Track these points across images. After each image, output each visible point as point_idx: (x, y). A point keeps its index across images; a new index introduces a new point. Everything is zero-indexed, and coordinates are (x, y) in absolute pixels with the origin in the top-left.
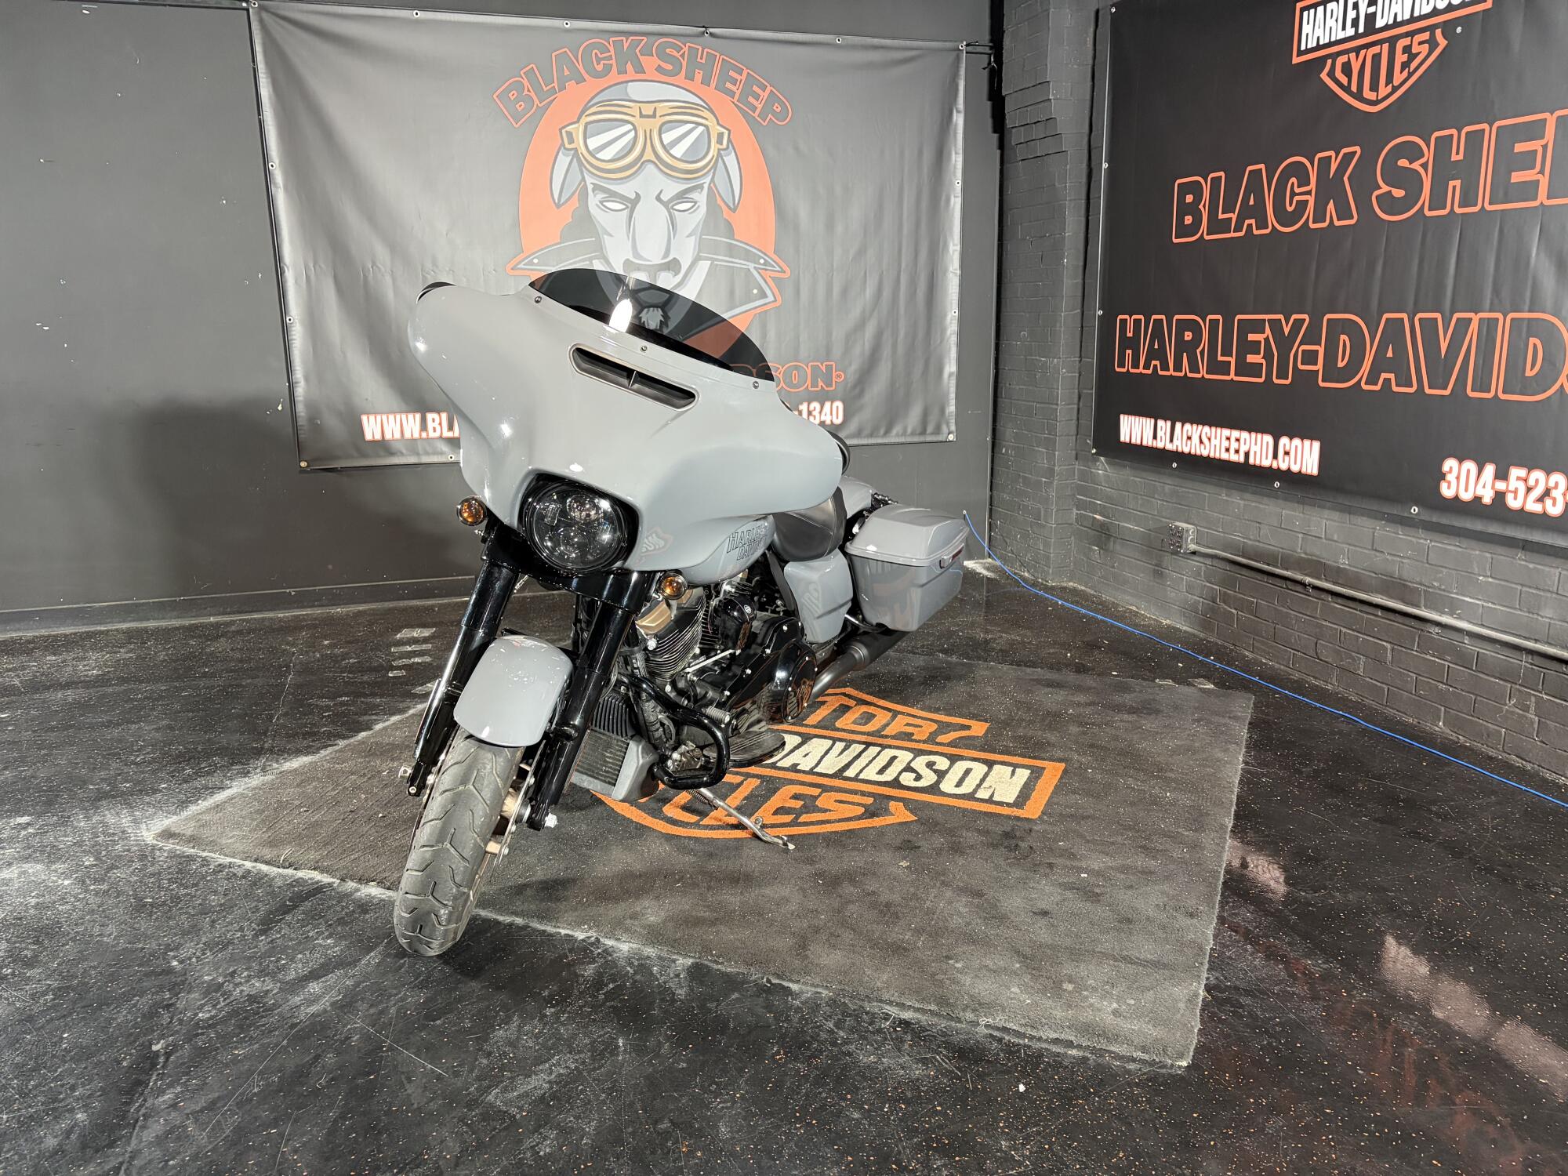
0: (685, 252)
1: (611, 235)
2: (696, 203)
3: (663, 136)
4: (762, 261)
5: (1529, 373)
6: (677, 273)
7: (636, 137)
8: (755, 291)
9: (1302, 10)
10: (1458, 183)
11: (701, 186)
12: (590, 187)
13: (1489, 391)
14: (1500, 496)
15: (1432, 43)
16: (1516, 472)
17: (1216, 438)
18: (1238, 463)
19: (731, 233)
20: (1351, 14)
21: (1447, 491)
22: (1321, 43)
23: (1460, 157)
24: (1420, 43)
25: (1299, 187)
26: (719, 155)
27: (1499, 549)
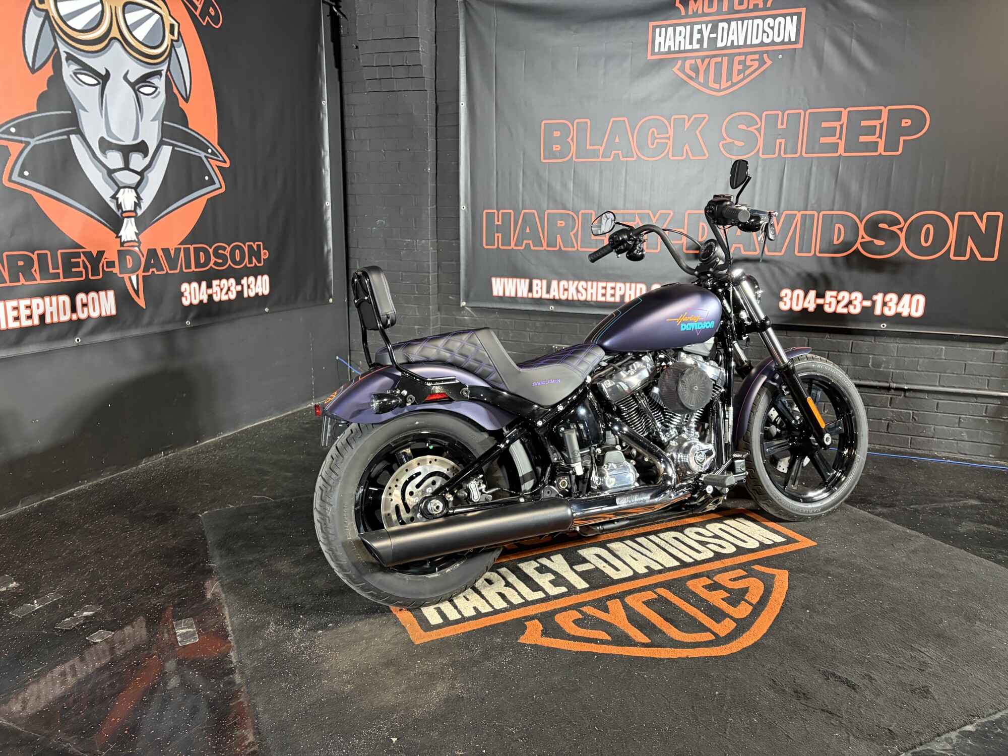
0: (151, 134)
1: (86, 111)
2: (156, 88)
3: (126, 15)
4: (210, 151)
5: (835, 242)
6: (146, 155)
7: (103, 12)
8: (207, 178)
9: (654, 28)
10: (783, 141)
11: (159, 73)
12: (63, 56)
13: (810, 252)
14: (820, 307)
15: (762, 62)
16: (829, 294)
17: (592, 288)
18: (615, 303)
19: (184, 121)
20: (696, 36)
21: (784, 307)
22: (672, 49)
23: (784, 126)
24: (751, 60)
25: (658, 134)
26: (172, 46)
27: (813, 334)
